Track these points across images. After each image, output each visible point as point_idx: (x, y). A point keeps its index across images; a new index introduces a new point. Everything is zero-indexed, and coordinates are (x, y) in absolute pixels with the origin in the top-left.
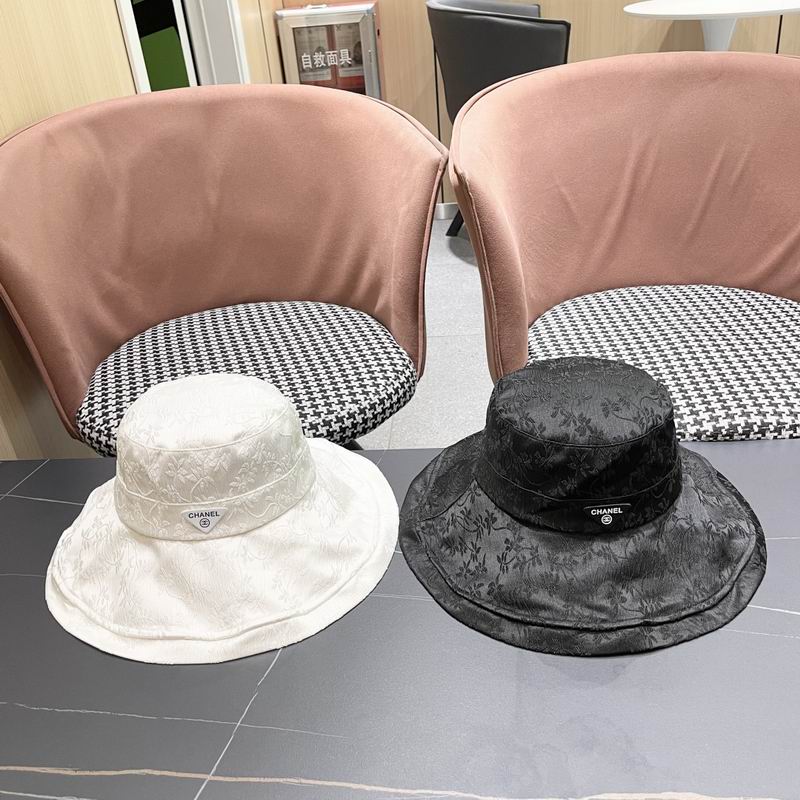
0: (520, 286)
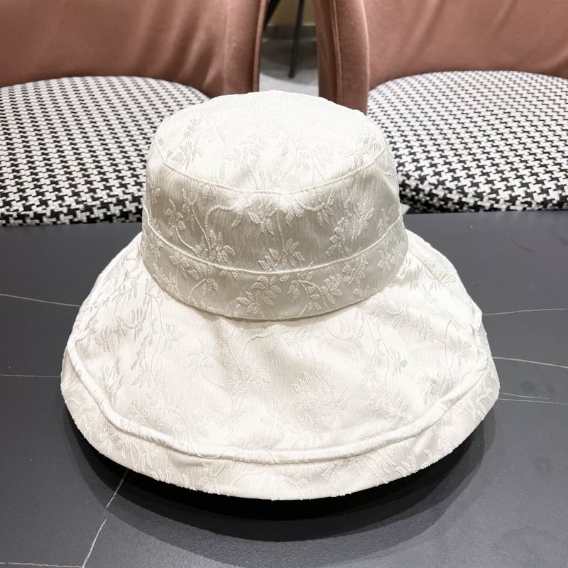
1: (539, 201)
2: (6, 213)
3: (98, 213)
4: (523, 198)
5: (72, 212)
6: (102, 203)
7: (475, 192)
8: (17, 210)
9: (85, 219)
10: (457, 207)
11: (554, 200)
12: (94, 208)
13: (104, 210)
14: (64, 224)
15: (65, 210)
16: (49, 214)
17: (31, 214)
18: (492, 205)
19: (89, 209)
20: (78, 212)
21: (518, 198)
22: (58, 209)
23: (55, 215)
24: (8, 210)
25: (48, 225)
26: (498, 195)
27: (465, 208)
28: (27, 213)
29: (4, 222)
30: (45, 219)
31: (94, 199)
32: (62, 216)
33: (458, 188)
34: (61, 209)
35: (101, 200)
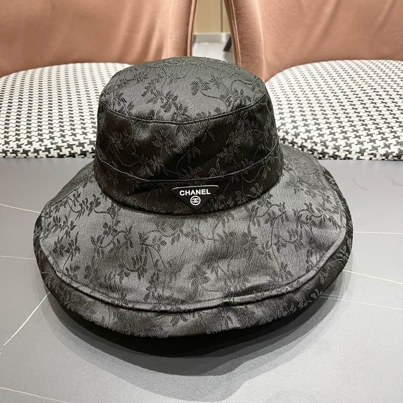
0: (260, 40)
1: (383, 154)
2: (6, 149)
3: (65, 152)
4: (370, 150)
5: (48, 150)
6: (68, 144)
7: (334, 145)
8: (13, 147)
9: (56, 155)
10: (321, 156)
11: (394, 152)
12: (62, 148)
13: (70, 149)
14: (42, 158)
15: (43, 148)
16: (32, 150)
17: (21, 150)
18: (346, 155)
19: (59, 148)
20: (51, 150)
21: (366, 150)
22: (38, 148)
23: (36, 151)
24: (7, 147)
25: (32, 158)
26: (351, 148)
27: (326, 157)
28: (19, 149)
29: (4, 155)
30: (29, 154)
31: (63, 142)
32: (41, 152)
33: (321, 142)
34: (40, 148)
35: (68, 142)
